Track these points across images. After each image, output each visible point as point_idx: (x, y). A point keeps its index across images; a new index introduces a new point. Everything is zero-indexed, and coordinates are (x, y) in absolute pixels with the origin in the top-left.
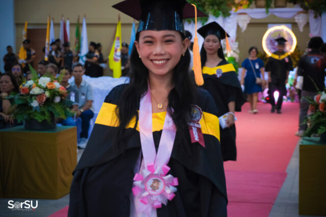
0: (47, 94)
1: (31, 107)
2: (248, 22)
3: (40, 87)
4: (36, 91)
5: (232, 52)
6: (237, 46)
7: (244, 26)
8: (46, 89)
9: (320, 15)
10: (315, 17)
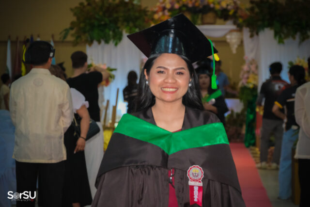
9: (257, 34)
10: (252, 36)
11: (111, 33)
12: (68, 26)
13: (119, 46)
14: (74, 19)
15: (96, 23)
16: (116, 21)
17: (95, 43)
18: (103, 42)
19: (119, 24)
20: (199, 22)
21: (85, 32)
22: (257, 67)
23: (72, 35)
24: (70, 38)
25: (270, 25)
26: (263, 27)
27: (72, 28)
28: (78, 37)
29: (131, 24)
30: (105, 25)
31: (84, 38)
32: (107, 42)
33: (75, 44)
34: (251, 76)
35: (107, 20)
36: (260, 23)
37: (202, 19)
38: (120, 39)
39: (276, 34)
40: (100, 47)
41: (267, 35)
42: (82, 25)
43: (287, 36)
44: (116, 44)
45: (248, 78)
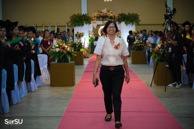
0: (80, 44)
1: (76, 47)
2: (96, 25)
3: (77, 42)
4: (77, 43)
5: (92, 36)
6: (93, 34)
7: (95, 27)
8: (79, 43)
9: (120, 23)
10: (119, 24)
11: (81, 23)
12: (69, 21)
13: (83, 27)
14: (70, 20)
15: (77, 21)
16: (82, 20)
17: (76, 26)
18: (78, 26)
19: (83, 21)
20: (105, 20)
21: (74, 23)
22: (120, 32)
23: (70, 24)
24: (69, 25)
25: (124, 21)
26: (122, 21)
27: (70, 22)
28: (72, 25)
29: (86, 21)
30: (79, 21)
31: (73, 25)
32: (80, 26)
33: (71, 26)
34: (119, 34)
35: (79, 20)
36: (121, 20)
37: (105, 19)
38: (83, 25)
39: (125, 23)
40: (78, 27)
41: (123, 23)
42: (73, 21)
43: (128, 24)
44: (82, 27)
45: (118, 35)
